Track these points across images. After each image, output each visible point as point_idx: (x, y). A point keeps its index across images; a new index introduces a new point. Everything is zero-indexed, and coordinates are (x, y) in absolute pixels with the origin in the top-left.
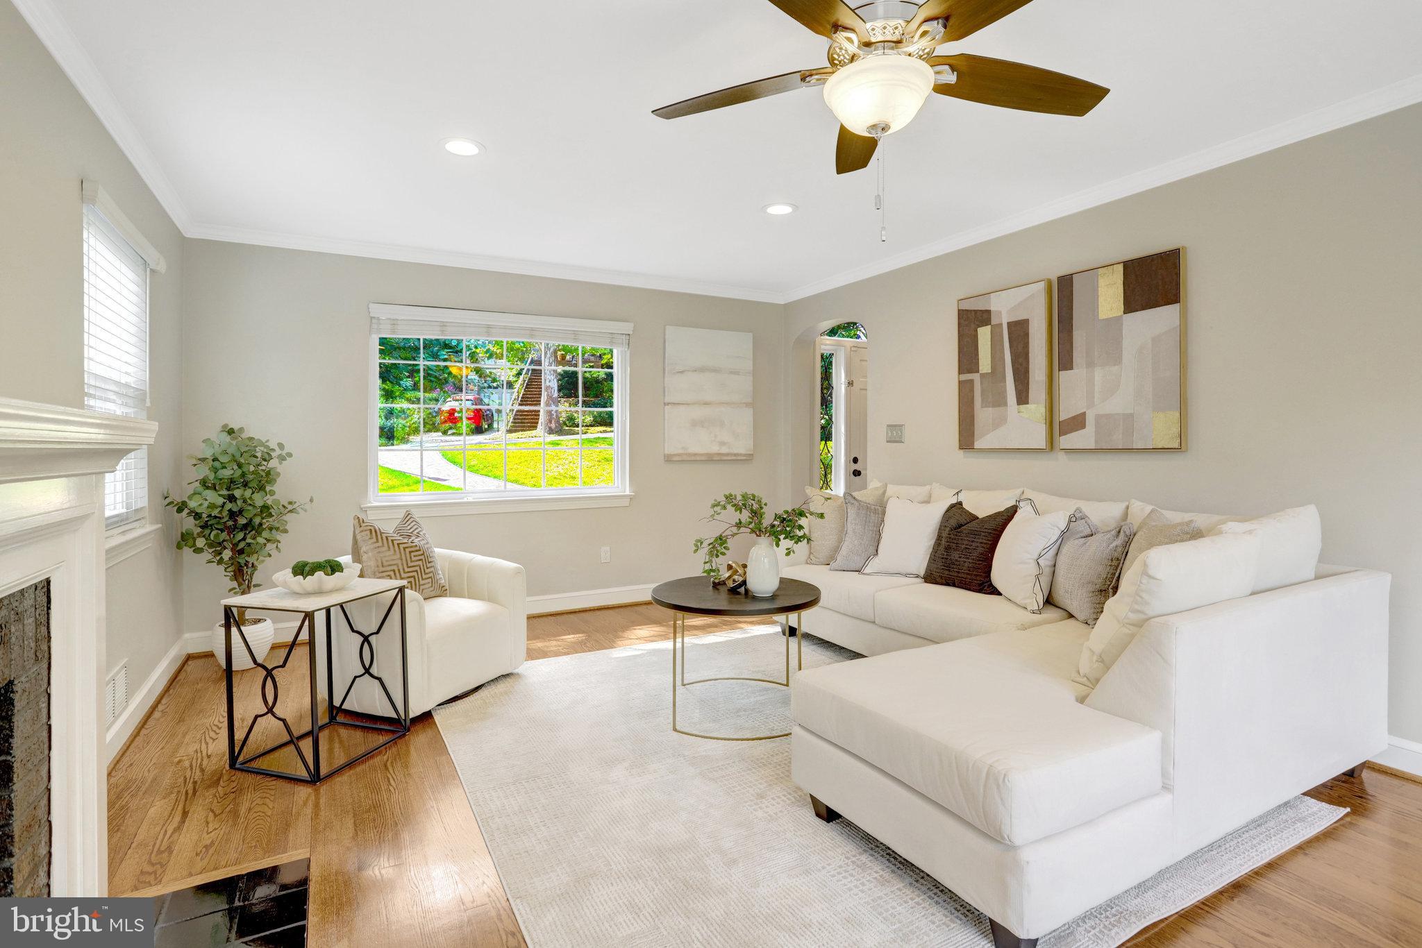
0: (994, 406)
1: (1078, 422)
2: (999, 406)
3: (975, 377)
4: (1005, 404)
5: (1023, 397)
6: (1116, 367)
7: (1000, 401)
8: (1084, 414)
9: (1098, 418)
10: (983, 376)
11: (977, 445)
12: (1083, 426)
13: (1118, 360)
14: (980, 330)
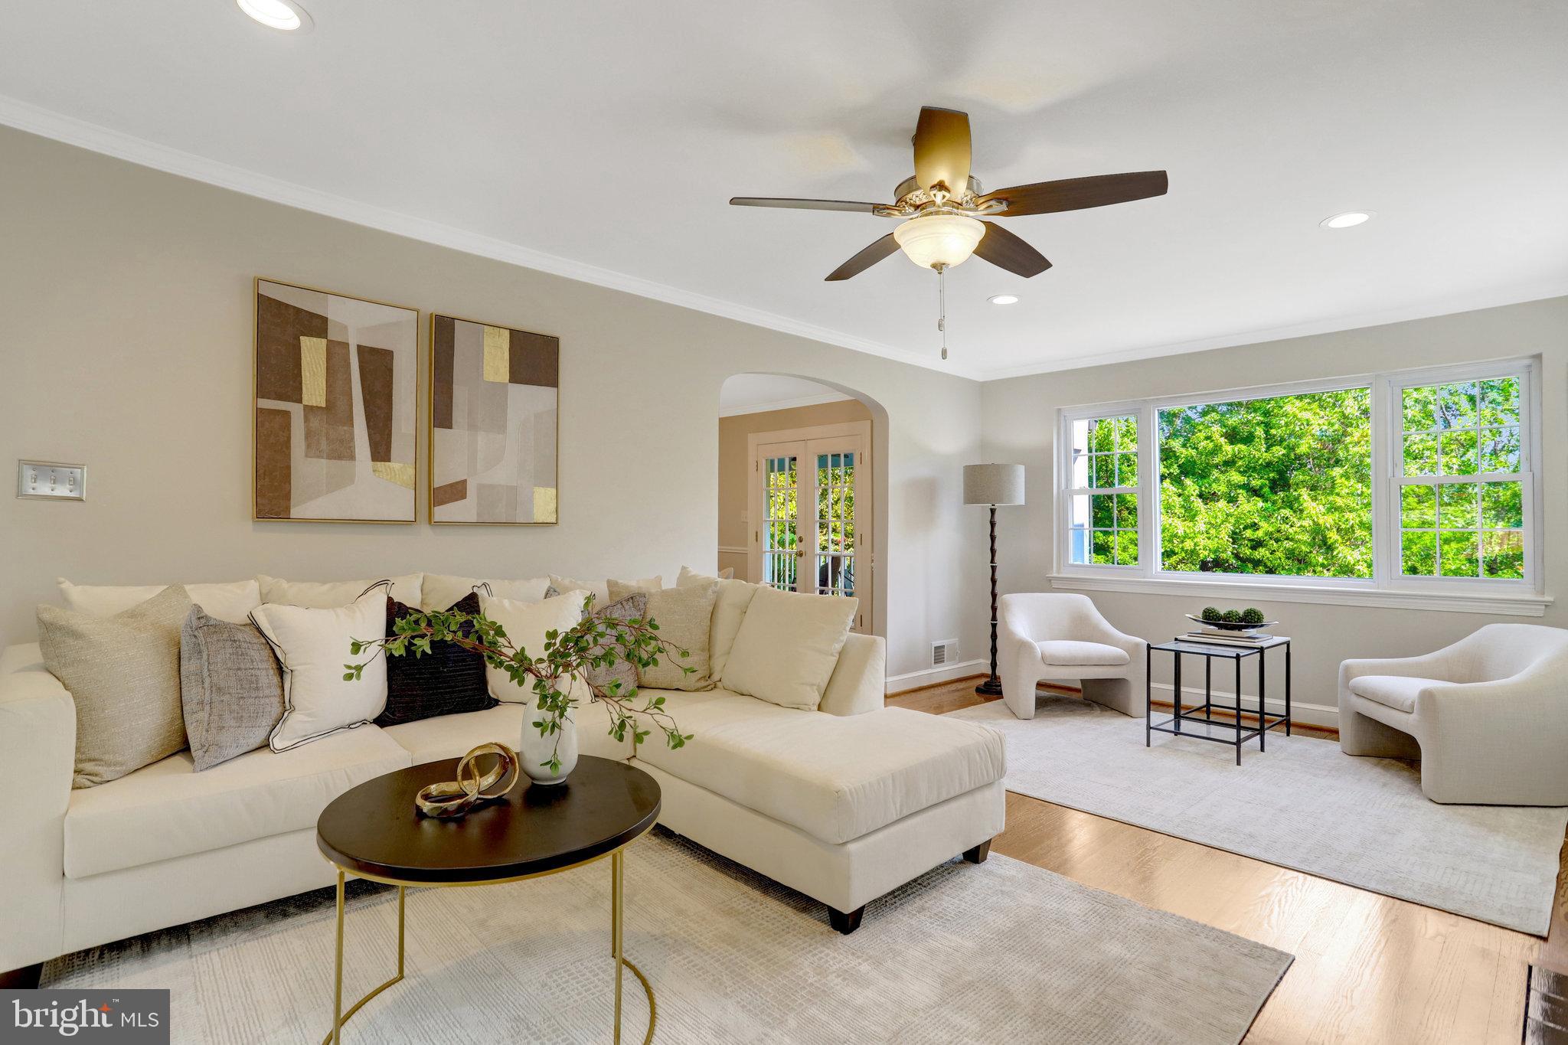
0: (329, 457)
1: (456, 491)
2: (340, 458)
3: (296, 410)
4: (352, 457)
5: (381, 450)
6: (501, 436)
7: (343, 451)
8: (465, 481)
9: (481, 487)
10: (309, 410)
11: (295, 513)
12: (463, 496)
13: (502, 428)
14: (306, 342)
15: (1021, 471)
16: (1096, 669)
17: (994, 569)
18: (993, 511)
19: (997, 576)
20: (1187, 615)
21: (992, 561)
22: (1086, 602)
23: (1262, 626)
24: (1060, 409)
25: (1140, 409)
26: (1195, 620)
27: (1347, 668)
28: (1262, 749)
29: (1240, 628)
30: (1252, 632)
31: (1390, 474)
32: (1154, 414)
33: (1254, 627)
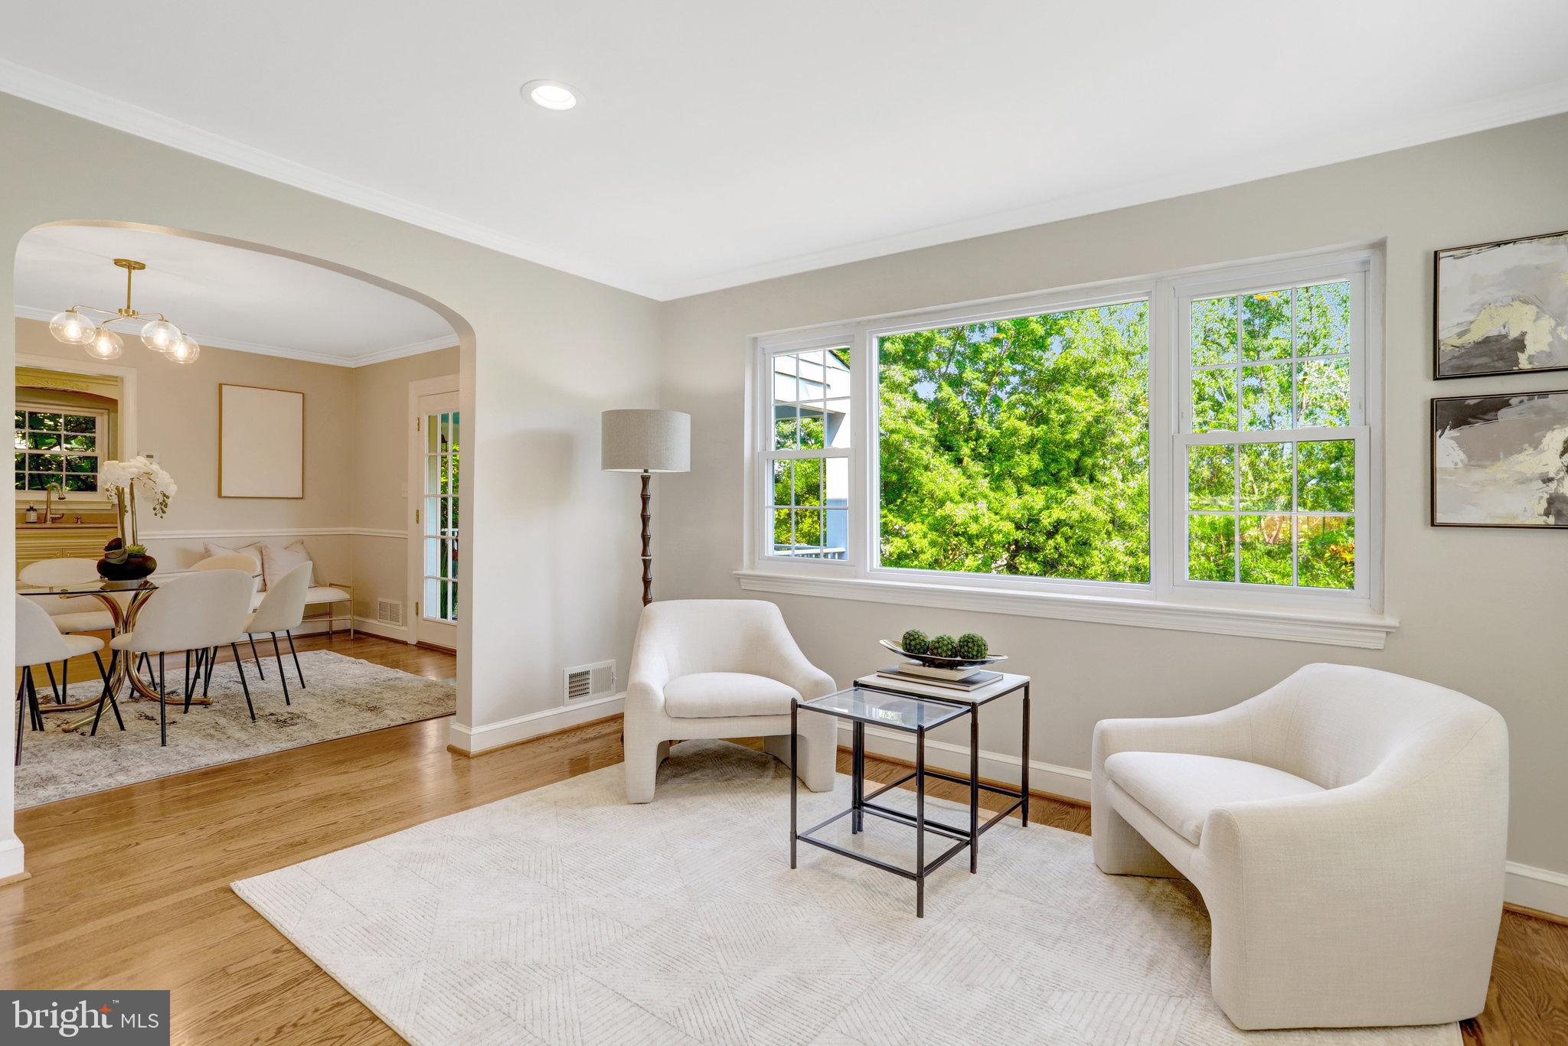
15: (682, 424)
16: (754, 722)
17: (646, 564)
18: (645, 480)
19: (653, 573)
20: (882, 642)
21: (644, 553)
22: (771, 614)
23: (983, 663)
24: (756, 338)
25: (853, 336)
26: (892, 650)
27: (1104, 734)
28: (973, 869)
29: (952, 665)
30: (969, 671)
31: (1174, 428)
32: (871, 341)
33: (973, 663)
